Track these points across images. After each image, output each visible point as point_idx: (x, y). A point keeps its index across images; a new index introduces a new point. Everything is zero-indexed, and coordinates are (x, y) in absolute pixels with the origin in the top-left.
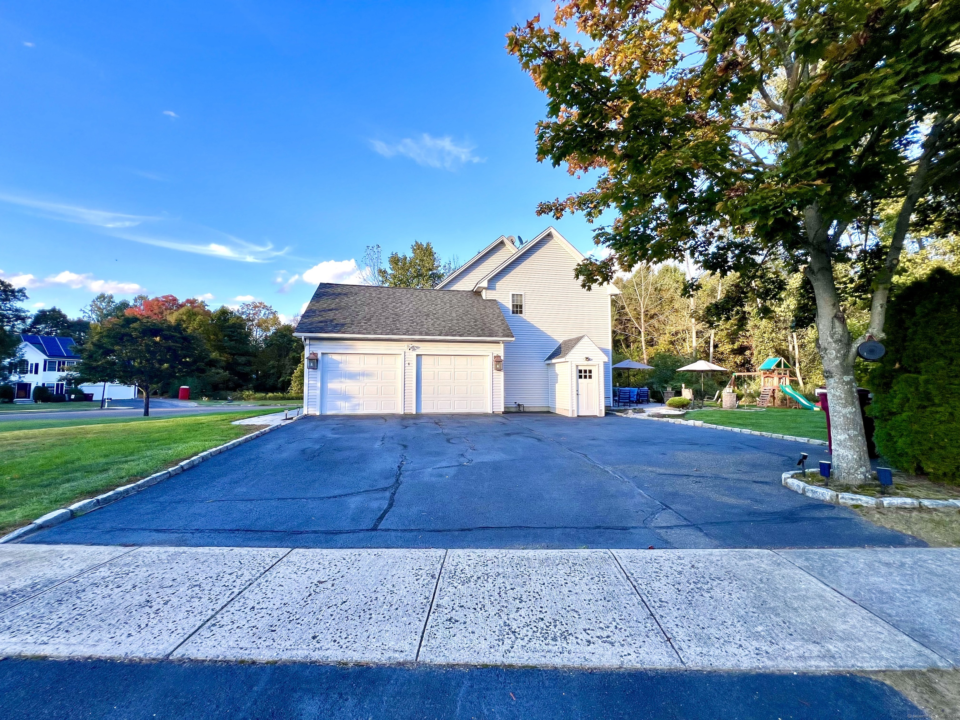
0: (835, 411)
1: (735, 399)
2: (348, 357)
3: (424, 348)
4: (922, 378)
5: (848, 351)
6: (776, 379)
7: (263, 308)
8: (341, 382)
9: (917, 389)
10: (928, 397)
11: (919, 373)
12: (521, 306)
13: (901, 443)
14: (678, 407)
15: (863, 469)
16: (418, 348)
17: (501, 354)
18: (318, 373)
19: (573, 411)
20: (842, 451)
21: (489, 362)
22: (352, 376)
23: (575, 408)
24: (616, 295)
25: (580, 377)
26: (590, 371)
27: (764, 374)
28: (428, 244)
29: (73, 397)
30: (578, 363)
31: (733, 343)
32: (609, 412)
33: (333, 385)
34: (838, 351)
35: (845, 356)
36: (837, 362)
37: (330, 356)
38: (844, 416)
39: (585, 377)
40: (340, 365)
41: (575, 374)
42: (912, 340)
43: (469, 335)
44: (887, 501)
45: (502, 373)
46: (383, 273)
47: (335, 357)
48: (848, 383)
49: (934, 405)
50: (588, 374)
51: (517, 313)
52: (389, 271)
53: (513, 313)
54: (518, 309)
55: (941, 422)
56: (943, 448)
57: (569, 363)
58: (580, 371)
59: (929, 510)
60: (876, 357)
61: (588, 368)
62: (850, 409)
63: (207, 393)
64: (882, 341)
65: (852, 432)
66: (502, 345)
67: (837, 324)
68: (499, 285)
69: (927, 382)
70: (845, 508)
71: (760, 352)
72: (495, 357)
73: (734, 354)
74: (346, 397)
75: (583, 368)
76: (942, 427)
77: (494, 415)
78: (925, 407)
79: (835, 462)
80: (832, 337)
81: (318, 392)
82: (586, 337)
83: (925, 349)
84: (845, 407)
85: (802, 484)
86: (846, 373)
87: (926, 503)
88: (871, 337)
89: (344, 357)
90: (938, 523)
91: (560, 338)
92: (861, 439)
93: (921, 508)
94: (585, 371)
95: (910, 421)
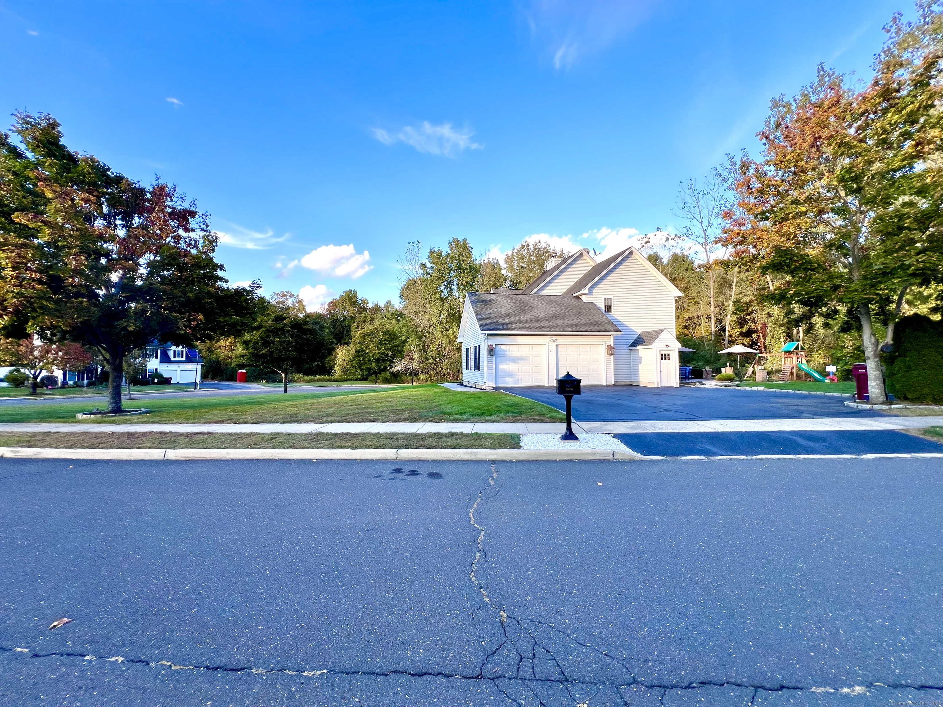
0: (870, 373)
1: (766, 374)
2: (511, 347)
3: (561, 340)
4: (907, 359)
5: (877, 348)
6: (795, 359)
7: (290, 296)
8: (507, 364)
9: (905, 364)
10: (909, 367)
11: (906, 357)
12: (610, 306)
13: (898, 386)
14: (727, 380)
15: (882, 397)
16: (556, 340)
17: (612, 344)
18: (494, 357)
19: (658, 383)
20: (873, 390)
21: (603, 350)
22: (514, 360)
23: (659, 381)
24: (678, 297)
25: (662, 359)
26: (669, 355)
27: (785, 355)
28: (464, 240)
29: (156, 380)
30: (661, 349)
31: (742, 327)
32: (682, 385)
33: (503, 367)
34: (873, 348)
35: (876, 350)
36: (872, 353)
37: (499, 347)
38: (875, 375)
39: (665, 359)
40: (506, 353)
41: (659, 357)
42: (904, 343)
43: (591, 331)
44: (893, 407)
45: (612, 357)
46: (423, 266)
47: (502, 347)
48: (876, 362)
49: (912, 370)
50: (667, 357)
51: (608, 312)
52: (429, 265)
53: (605, 312)
54: (608, 308)
55: (915, 377)
56: (915, 387)
57: (654, 349)
58: (662, 355)
59: (908, 408)
60: (889, 351)
61: (667, 353)
62: (877, 372)
63: (264, 376)
64: (891, 345)
65: (878, 382)
66: (612, 337)
67: (872, 337)
68: (594, 291)
69: (909, 361)
70: (876, 410)
71: (773, 337)
72: (608, 346)
73: (742, 336)
74: (511, 375)
75: (664, 353)
76: (915, 379)
77: (607, 386)
78: (908, 371)
79: (870, 394)
80: (870, 342)
81: (494, 371)
82: (666, 330)
83: (909, 347)
84: (875, 371)
85: (856, 404)
86: (876, 358)
87: (908, 406)
88: (887, 343)
89: (508, 347)
90: (912, 411)
91: (639, 330)
92: (882, 385)
93: (906, 408)
94: (665, 355)
95: (901, 377)
